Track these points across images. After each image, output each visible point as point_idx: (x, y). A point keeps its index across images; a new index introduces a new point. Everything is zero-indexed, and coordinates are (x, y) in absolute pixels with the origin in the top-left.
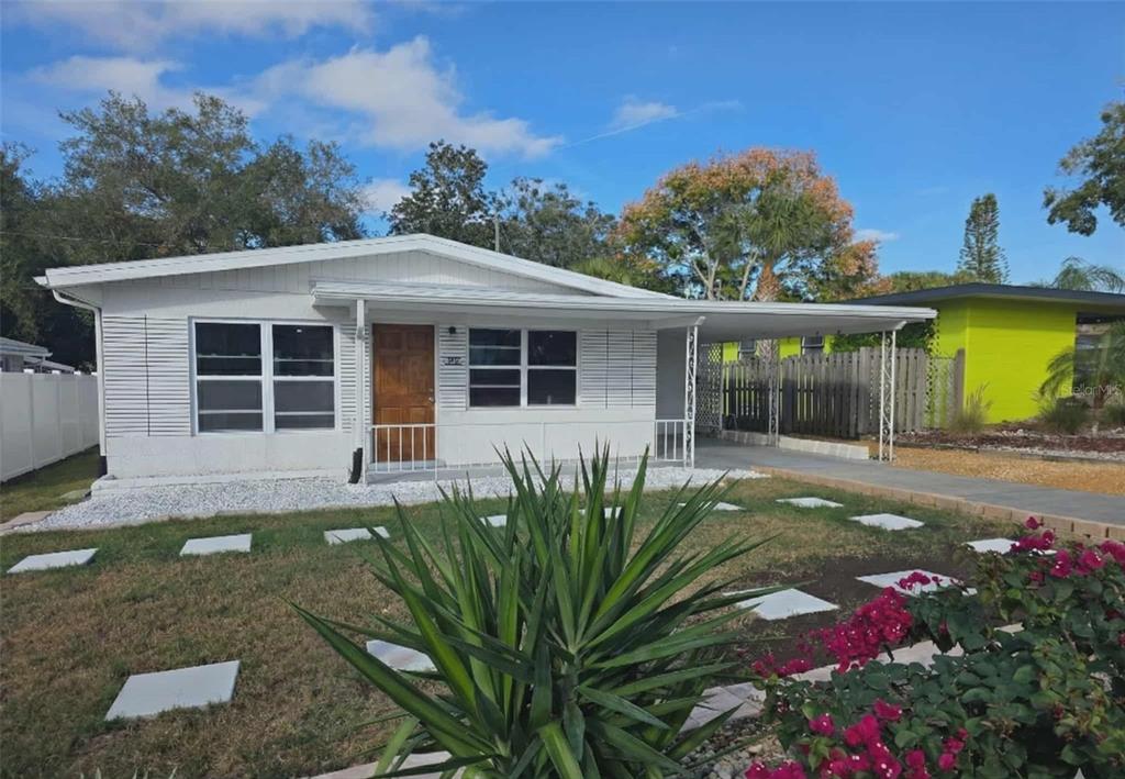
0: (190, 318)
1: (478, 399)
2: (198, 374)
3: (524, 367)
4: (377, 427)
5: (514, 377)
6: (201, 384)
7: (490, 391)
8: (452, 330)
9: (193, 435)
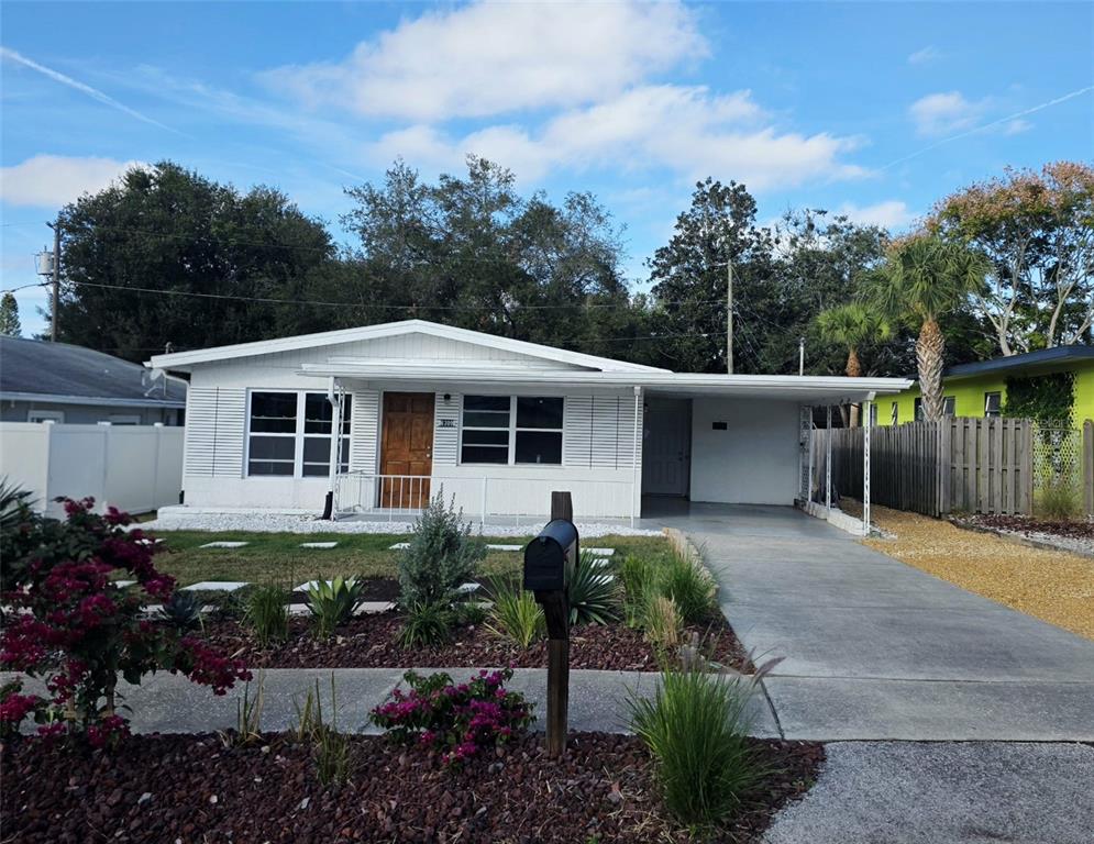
0: (248, 388)
1: (469, 456)
2: (252, 431)
3: (513, 430)
4: (383, 476)
5: (504, 437)
6: (252, 438)
7: (480, 450)
8: (447, 397)
9: (243, 478)
